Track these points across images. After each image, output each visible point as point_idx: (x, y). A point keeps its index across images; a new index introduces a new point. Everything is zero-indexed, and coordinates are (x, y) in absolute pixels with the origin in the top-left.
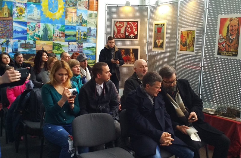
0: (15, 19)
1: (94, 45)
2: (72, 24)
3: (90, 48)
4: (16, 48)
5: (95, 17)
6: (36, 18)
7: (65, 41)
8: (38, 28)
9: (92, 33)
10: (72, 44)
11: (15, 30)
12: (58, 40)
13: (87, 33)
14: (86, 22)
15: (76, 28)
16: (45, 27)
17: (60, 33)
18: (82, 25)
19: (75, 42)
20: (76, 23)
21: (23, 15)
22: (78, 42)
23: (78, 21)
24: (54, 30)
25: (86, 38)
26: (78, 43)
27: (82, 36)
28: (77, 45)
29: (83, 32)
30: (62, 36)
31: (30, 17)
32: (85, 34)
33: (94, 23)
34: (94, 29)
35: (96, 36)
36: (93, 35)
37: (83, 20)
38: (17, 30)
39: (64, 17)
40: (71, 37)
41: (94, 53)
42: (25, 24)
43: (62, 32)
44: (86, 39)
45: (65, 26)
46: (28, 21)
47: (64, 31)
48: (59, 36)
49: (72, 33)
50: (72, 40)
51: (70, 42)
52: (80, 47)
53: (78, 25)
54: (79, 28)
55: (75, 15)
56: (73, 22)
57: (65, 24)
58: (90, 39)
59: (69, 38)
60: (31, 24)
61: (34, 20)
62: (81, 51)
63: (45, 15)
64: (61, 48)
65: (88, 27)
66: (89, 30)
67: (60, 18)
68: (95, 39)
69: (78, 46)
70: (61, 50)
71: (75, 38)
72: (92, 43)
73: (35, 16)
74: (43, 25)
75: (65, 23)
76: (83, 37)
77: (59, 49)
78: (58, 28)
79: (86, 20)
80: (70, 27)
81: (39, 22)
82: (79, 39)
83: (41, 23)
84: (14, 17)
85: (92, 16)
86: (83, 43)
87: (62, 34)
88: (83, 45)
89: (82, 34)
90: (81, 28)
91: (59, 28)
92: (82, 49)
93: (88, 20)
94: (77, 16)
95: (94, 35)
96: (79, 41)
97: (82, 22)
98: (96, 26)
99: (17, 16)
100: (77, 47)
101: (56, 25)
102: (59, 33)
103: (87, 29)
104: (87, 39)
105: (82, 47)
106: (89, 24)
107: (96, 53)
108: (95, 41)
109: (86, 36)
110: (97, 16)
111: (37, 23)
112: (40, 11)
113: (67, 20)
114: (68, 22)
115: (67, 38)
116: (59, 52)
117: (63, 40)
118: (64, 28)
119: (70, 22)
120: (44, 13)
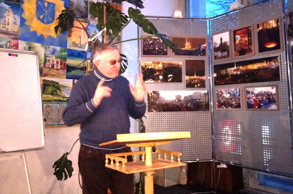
2: (81, 47)
6: (10, 30)
7: (67, 78)
12: (53, 75)
15: (86, 56)
17: (57, 62)
24: (46, 56)
30: (61, 69)
40: (78, 71)
43: (61, 61)
45: (67, 50)
47: (66, 59)
48: (55, 67)
49: (79, 64)
51: (76, 80)
55: (85, 33)
56: (82, 44)
57: (68, 47)
59: (73, 73)
61: (6, 33)
63: (30, 26)
64: (58, 91)
70: (59, 94)
71: (85, 73)
73: (7, 27)
74: (25, 45)
75: (68, 44)
77: (55, 93)
78: (54, 52)
80: (76, 54)
81: (16, 39)
83: (20, 41)
87: (61, 64)
91: (57, 53)
94: (89, 35)
101: (51, 47)
102: (55, 63)
111: (11, 40)
112: (19, 18)
113: (71, 39)
114: (73, 43)
115: (70, 72)
116: (55, 98)
117: (63, 75)
118: (66, 54)
119: (77, 44)
120: (27, 23)
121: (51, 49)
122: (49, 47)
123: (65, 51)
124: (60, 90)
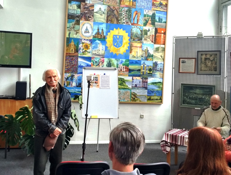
0: (81, 55)
1: (161, 80)
2: (137, 58)
3: (156, 83)
4: (80, 82)
5: (163, 51)
6: (100, 54)
7: (129, 76)
8: (102, 63)
9: (159, 67)
10: (136, 79)
11: (80, 65)
12: (121, 75)
13: (153, 68)
14: (152, 56)
15: (141, 63)
16: (109, 62)
17: (124, 68)
18: (147, 60)
19: (140, 77)
20: (141, 58)
21: (88, 51)
22: (142, 76)
23: (143, 55)
24: (117, 65)
25: (151, 72)
26: (142, 78)
27: (147, 70)
28: (141, 80)
29: (148, 66)
30: (125, 71)
31: (95, 52)
32: (150, 69)
33: (161, 58)
34: (161, 63)
35: (163, 71)
36: (159, 70)
37: (148, 55)
38: (81, 65)
39: (129, 51)
40: (135, 71)
41: (160, 89)
42: (89, 59)
43: (126, 67)
44: (151, 74)
45: (129, 60)
46: (92, 57)
47: (128, 66)
48: (122, 70)
49: (136, 68)
50: (137, 75)
51: (134, 77)
52: (144, 82)
53: (143, 60)
54: (144, 63)
55: (141, 49)
56: (138, 56)
57: (130, 59)
58: (156, 73)
59: (133, 73)
60: (95, 60)
61: (99, 55)
62: (146, 86)
63: (110, 50)
64: (124, 83)
65: (154, 62)
66: (156, 64)
67: (124, 53)
68: (161, 74)
69: (143, 81)
70: (124, 85)
71: (140, 73)
72: (158, 78)
73: (99, 52)
74: (107, 60)
75: (130, 57)
76: (149, 72)
77: (122, 84)
78: (121, 63)
79: (152, 54)
80: (134, 62)
81: (103, 57)
82: (143, 74)
83: (105, 58)
84: (80, 53)
85: (158, 50)
86: (148, 78)
87: (126, 68)
88: (148, 80)
89: (147, 69)
90: (146, 62)
91: (123, 63)
92: (147, 84)
93: (154, 55)
94: (143, 50)
95: (161, 69)
96: (144, 76)
97: (148, 56)
98: (162, 60)
99: (82, 51)
100: (141, 82)
101: (120, 59)
102: (122, 68)
103: (154, 64)
104: (153, 73)
105: (147, 82)
106: (155, 59)
107: (162, 89)
108: (162, 76)
109: (152, 70)
110: (164, 50)
111: (101, 58)
112: (105, 46)
113: (132, 54)
114: (132, 56)
115: (131, 72)
116: (122, 87)
117: (127, 74)
118: (128, 63)
119: (135, 56)
120: (108, 49)
121: (120, 61)
122: (119, 60)
123: (128, 61)
124: (125, 83)
